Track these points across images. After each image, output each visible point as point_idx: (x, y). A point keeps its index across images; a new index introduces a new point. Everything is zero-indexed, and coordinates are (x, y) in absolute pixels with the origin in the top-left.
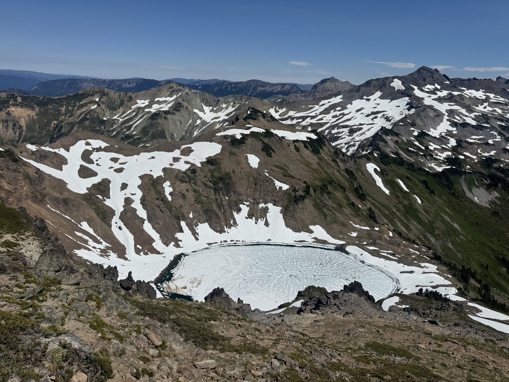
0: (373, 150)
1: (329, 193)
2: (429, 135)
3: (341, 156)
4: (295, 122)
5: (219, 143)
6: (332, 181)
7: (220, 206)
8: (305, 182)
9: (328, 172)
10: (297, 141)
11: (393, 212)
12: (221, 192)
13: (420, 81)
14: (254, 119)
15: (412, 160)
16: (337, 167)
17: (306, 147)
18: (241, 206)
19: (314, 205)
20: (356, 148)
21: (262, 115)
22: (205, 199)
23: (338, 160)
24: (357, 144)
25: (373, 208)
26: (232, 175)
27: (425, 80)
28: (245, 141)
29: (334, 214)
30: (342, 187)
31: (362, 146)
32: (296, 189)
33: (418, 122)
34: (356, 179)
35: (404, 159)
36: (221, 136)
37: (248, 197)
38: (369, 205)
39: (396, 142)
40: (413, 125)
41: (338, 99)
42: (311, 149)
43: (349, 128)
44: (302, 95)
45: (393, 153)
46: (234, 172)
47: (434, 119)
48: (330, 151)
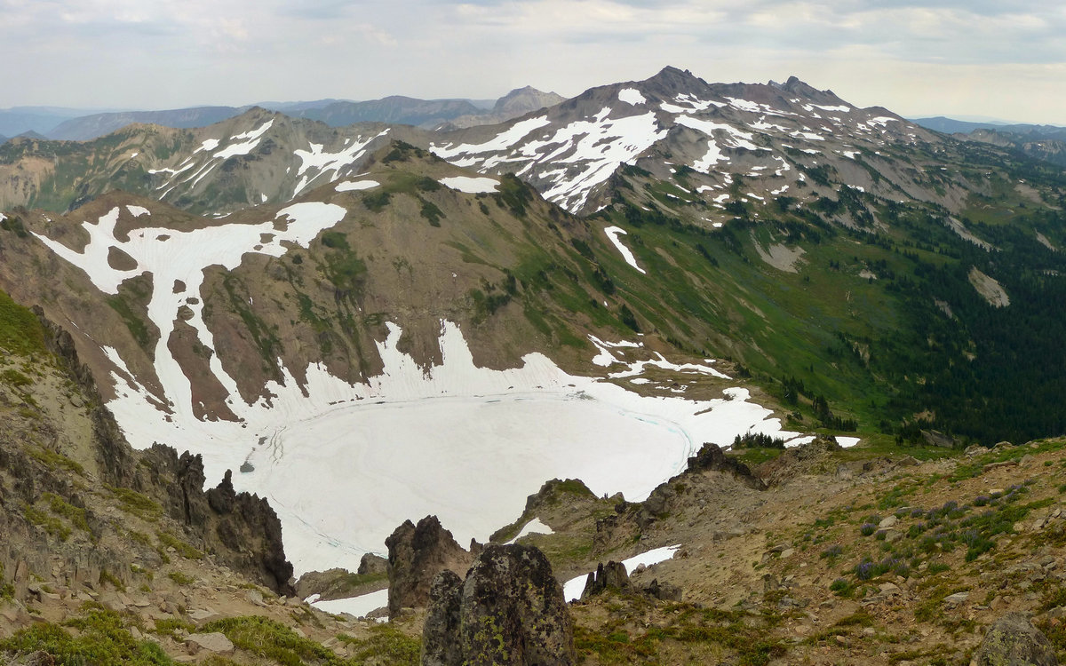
0: (613, 201)
1: (550, 287)
2: (693, 171)
3: (561, 217)
4: (472, 162)
5: (342, 205)
6: (553, 263)
7: (348, 325)
8: (505, 271)
9: (544, 246)
10: (483, 195)
11: (661, 306)
12: (348, 297)
13: (667, 88)
14: (403, 160)
15: (676, 213)
16: (557, 238)
17: (500, 205)
18: (389, 325)
19: (526, 313)
20: (583, 201)
21: (416, 152)
22: (319, 312)
23: (557, 225)
24: (585, 194)
25: (628, 306)
26: (368, 264)
27: (674, 86)
28: (390, 201)
29: (563, 326)
30: (570, 274)
31: (593, 198)
32: (491, 285)
33: (675, 151)
34: (591, 256)
35: (663, 212)
36: (345, 192)
37: (399, 305)
38: (621, 301)
39: (647, 186)
40: (668, 157)
41: (542, 121)
42: (509, 208)
43: (566, 169)
44: (480, 116)
45: (646, 205)
46: (371, 258)
47: (696, 145)
48: (542, 210)
